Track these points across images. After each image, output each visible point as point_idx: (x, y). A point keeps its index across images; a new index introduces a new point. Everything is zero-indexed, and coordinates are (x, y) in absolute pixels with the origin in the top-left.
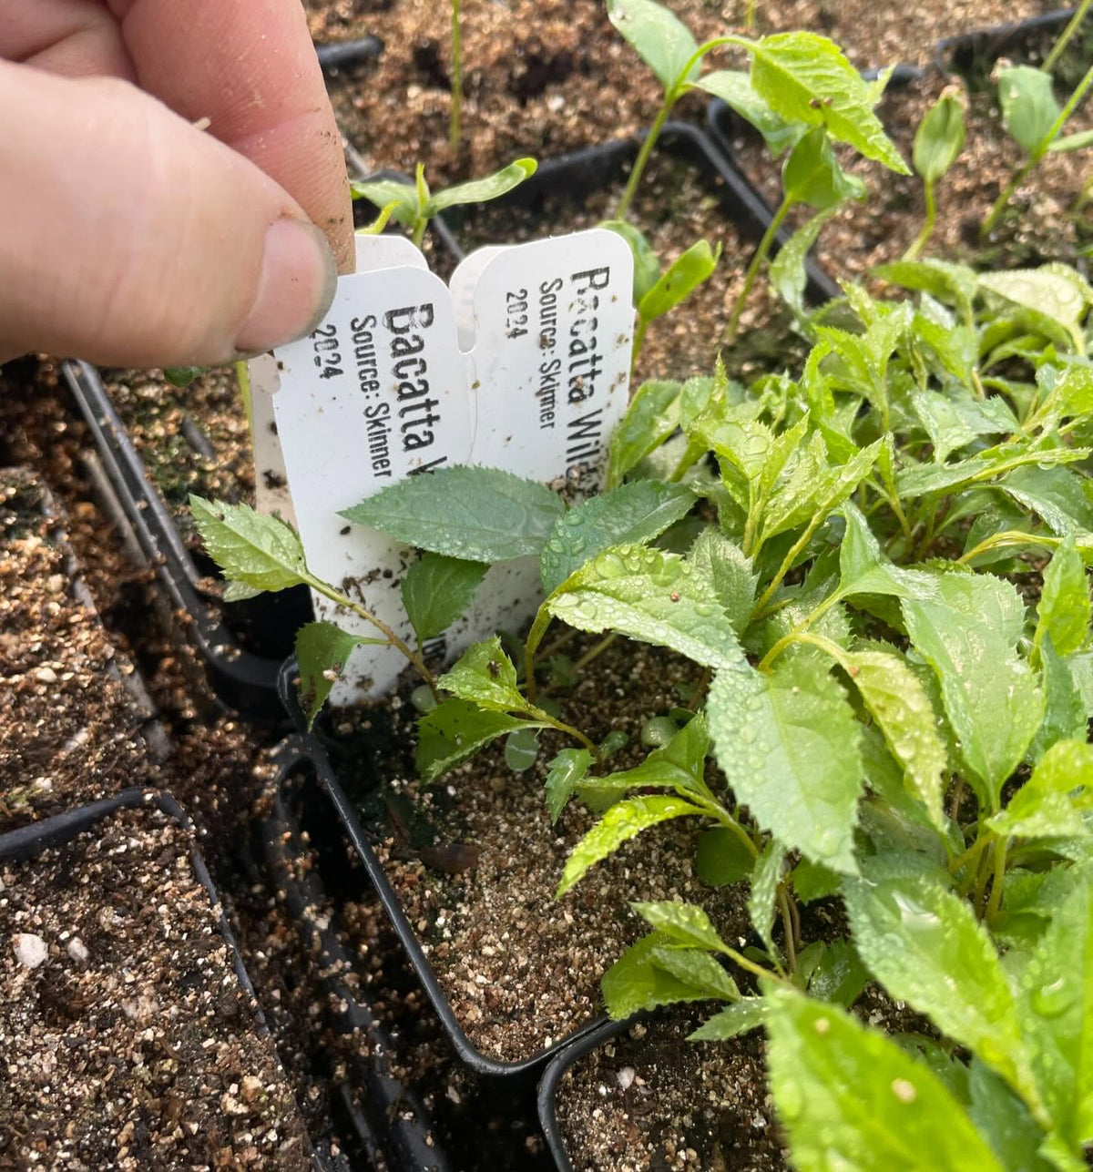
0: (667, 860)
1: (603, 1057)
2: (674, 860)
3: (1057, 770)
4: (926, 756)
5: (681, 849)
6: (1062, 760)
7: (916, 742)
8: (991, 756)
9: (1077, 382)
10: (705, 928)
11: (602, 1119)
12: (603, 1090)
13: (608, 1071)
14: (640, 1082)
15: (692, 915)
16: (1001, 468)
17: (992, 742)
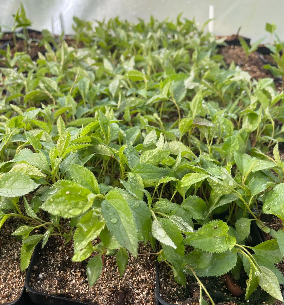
0: (13, 246)
1: (34, 278)
2: (14, 245)
3: (52, 157)
4: (34, 170)
5: (14, 243)
6: (52, 154)
7: (31, 170)
8: (44, 167)
9: (8, 123)
10: (27, 227)
11: (43, 285)
12: (39, 282)
13: (36, 278)
14: (43, 273)
15: (23, 228)
16: (8, 140)
17: (42, 165)
